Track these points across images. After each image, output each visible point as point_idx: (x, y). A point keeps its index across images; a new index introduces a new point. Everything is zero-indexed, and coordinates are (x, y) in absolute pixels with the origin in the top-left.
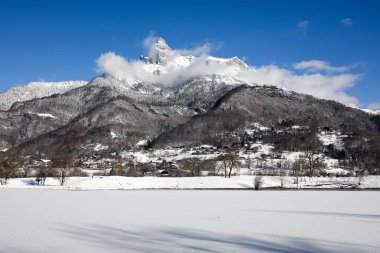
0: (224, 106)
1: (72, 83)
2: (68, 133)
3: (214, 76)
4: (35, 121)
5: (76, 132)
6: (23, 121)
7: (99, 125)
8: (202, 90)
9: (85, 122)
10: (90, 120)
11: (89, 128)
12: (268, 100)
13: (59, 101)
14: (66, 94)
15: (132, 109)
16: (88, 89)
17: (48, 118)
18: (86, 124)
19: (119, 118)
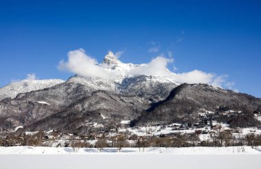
0: (178, 97)
1: (51, 80)
2: (69, 115)
3: (151, 77)
4: (37, 107)
5: (75, 114)
6: (28, 107)
7: (91, 110)
8: (145, 86)
9: (79, 107)
10: (83, 106)
11: (84, 112)
12: (204, 94)
13: (50, 92)
14: (53, 88)
15: (109, 98)
16: (68, 85)
17: (45, 105)
18: (81, 109)
19: (103, 105)
